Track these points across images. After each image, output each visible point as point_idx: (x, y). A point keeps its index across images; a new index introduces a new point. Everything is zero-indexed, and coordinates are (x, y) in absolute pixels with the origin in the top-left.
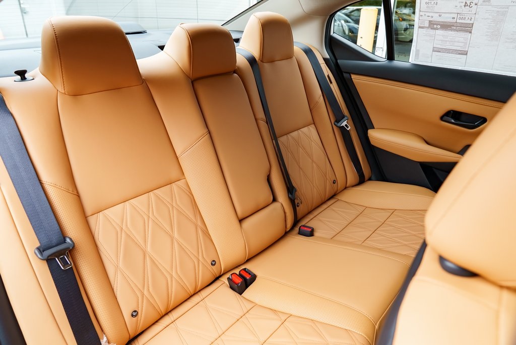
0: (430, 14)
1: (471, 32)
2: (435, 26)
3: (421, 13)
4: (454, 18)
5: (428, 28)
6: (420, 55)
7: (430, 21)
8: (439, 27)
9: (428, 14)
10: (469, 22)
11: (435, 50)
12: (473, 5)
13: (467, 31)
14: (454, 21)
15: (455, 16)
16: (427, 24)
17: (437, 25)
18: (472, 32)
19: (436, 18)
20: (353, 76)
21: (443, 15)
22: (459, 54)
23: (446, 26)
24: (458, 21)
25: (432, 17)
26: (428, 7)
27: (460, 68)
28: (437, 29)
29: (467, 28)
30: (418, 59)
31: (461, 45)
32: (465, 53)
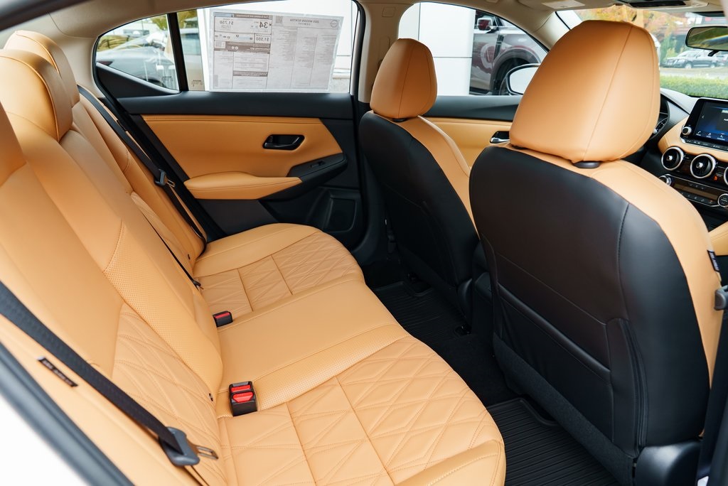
0: (227, 35)
1: (269, 53)
2: (233, 48)
3: (216, 34)
4: (251, 39)
5: (225, 50)
6: (219, 81)
7: (226, 42)
8: (237, 48)
9: (223, 34)
10: (266, 42)
11: (236, 74)
12: (267, 25)
13: (265, 52)
14: (252, 41)
15: (252, 36)
16: (223, 46)
17: (235, 46)
18: (271, 52)
19: (233, 39)
20: (146, 118)
21: (240, 35)
22: (261, 76)
23: (244, 47)
24: (256, 42)
25: (229, 37)
26: (222, 26)
27: (261, 91)
28: (235, 51)
29: (265, 49)
30: (217, 86)
31: (261, 66)
32: (265, 75)
